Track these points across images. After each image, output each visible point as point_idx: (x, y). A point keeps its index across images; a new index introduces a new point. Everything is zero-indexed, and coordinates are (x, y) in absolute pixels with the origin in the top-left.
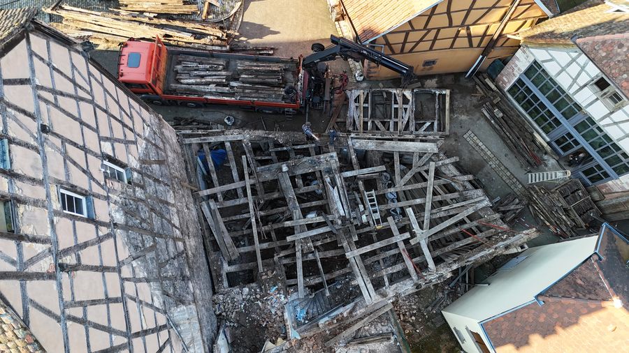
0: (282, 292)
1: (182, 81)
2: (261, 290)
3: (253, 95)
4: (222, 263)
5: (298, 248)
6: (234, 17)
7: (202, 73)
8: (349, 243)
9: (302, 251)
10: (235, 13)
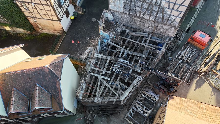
0: (113, 38)
1: (189, 48)
2: (117, 34)
3: (173, 63)
4: (130, 30)
5: (120, 47)
6: (208, 80)
7: (189, 54)
8: (112, 59)
9: (119, 48)
10: (210, 81)
